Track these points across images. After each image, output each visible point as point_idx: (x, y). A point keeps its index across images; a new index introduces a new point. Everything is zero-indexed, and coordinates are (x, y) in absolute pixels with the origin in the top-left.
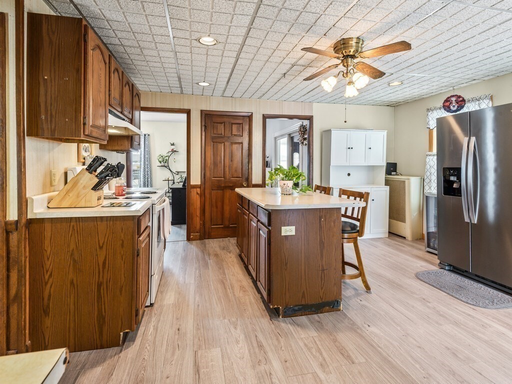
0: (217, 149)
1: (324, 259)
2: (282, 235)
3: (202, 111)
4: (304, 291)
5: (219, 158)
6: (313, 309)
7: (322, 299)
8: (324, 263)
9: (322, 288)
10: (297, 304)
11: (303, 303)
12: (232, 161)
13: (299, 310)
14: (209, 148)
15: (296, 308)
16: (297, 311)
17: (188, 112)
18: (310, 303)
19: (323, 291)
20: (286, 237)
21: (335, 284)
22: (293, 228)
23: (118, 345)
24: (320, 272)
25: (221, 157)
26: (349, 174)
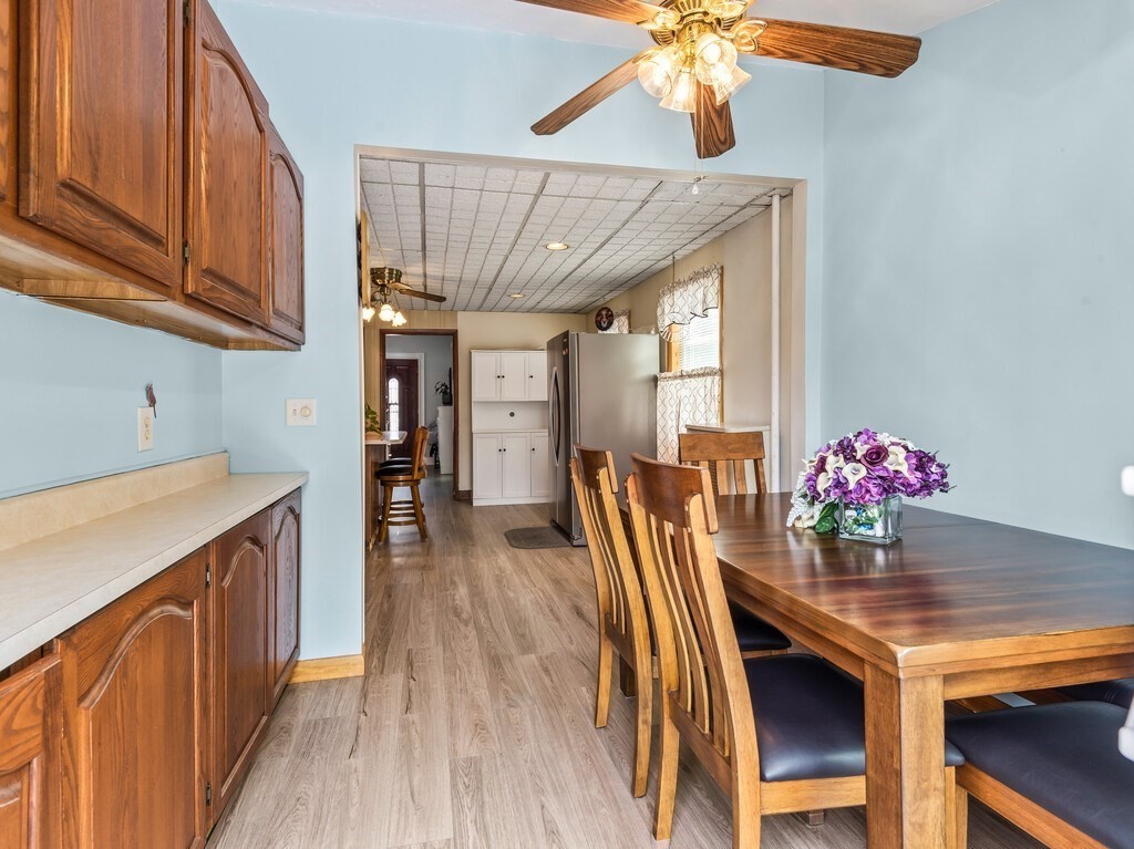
26: (512, 414)
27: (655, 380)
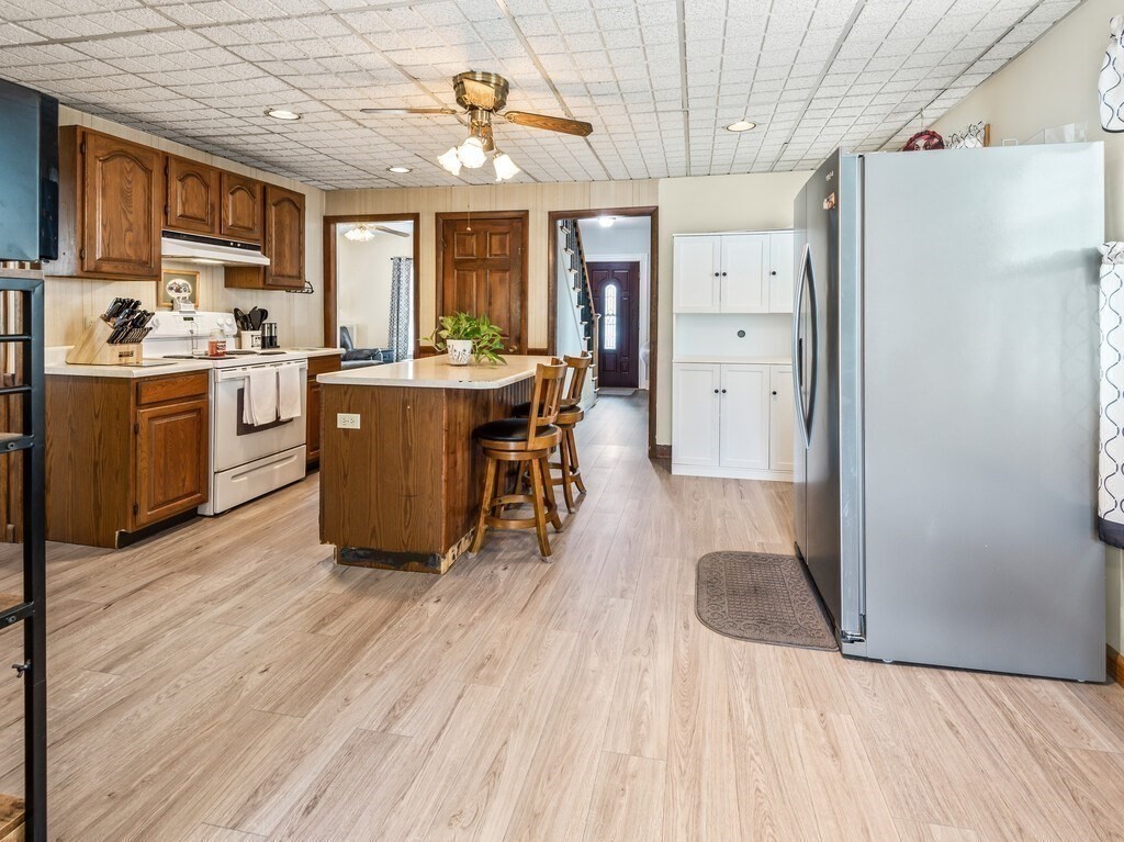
0: (465, 281)
1: (411, 476)
2: (339, 426)
3: (437, 215)
4: (375, 527)
5: (467, 300)
6: (390, 561)
7: (406, 546)
8: (411, 484)
9: (406, 528)
10: (363, 546)
11: (373, 546)
12: (490, 304)
13: (366, 557)
14: (450, 280)
15: (361, 553)
16: (362, 557)
17: (416, 217)
18: (385, 549)
19: (408, 531)
20: (346, 431)
21: (430, 524)
22: (357, 417)
23: (113, 547)
24: (404, 498)
25: (471, 298)
26: (742, 334)
27: (1094, 261)
